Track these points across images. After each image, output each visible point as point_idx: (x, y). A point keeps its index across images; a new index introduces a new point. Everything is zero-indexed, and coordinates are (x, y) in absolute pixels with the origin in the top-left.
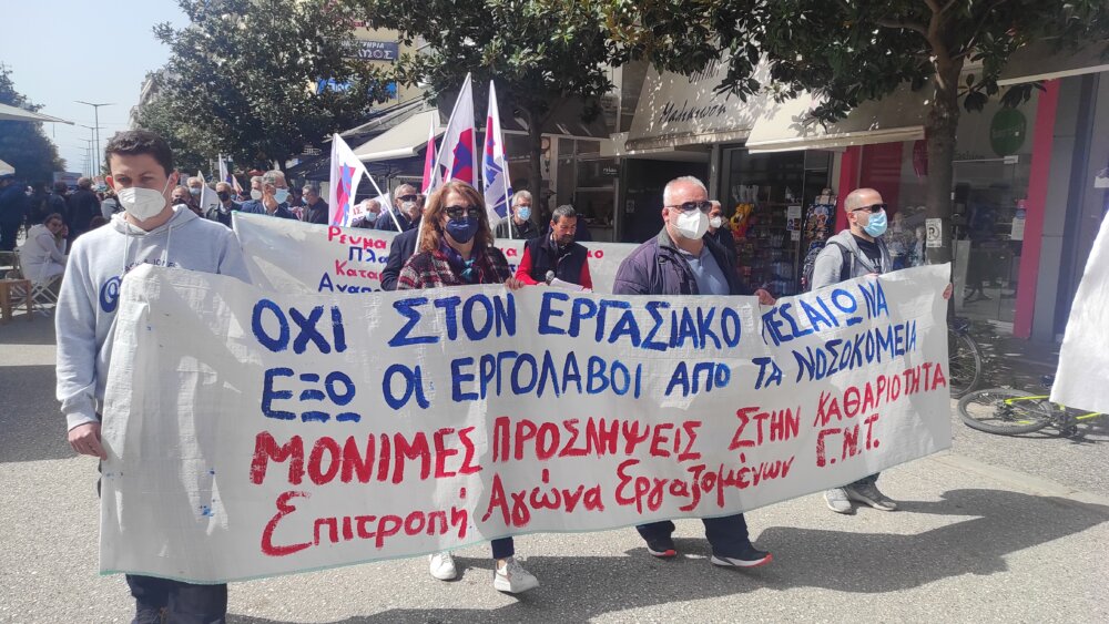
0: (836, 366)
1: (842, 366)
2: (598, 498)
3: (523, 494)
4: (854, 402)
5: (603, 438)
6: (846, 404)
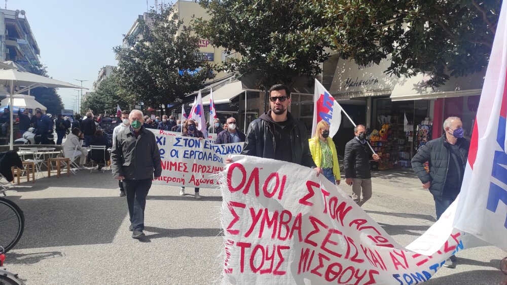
2: (213, 181)
3: (198, 180)
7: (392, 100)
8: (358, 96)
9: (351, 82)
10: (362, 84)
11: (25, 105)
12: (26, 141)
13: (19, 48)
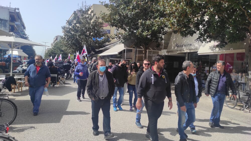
7: (199, 54)
8: (181, 52)
9: (178, 45)
10: (183, 46)
11: (18, 54)
12: (18, 71)
13: (16, 26)
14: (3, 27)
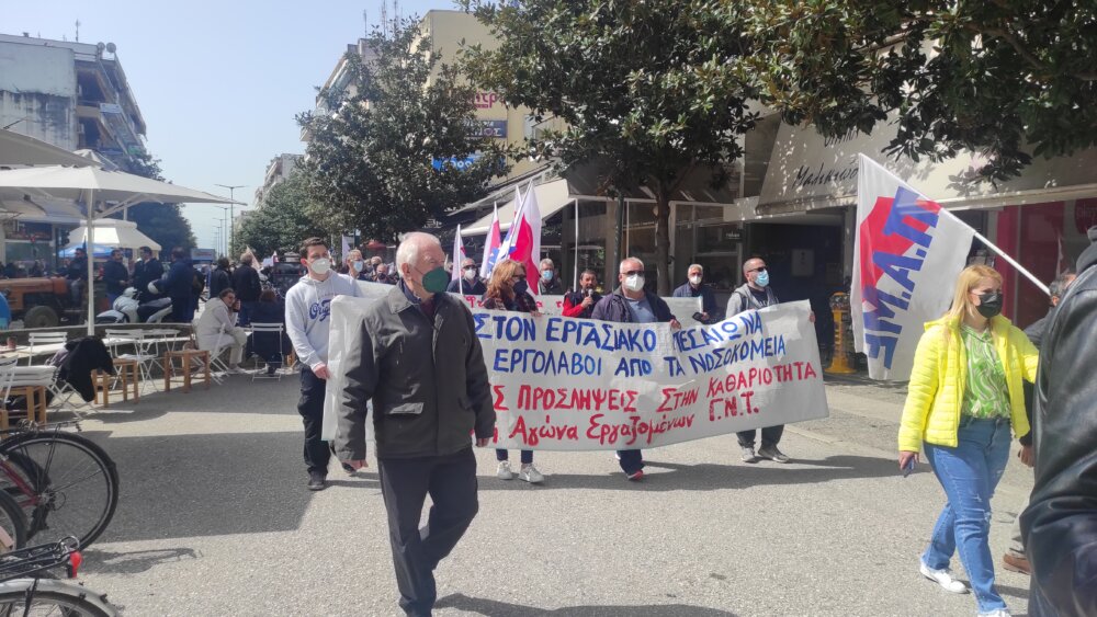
0: (722, 362)
1: (725, 363)
2: (575, 432)
3: (536, 429)
4: (731, 383)
5: (582, 400)
6: (727, 384)
8: (825, 205)
9: (808, 175)
10: (833, 178)
11: (117, 241)
12: (119, 316)
13: (103, 121)
14: (53, 128)
